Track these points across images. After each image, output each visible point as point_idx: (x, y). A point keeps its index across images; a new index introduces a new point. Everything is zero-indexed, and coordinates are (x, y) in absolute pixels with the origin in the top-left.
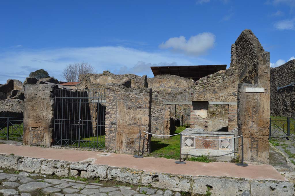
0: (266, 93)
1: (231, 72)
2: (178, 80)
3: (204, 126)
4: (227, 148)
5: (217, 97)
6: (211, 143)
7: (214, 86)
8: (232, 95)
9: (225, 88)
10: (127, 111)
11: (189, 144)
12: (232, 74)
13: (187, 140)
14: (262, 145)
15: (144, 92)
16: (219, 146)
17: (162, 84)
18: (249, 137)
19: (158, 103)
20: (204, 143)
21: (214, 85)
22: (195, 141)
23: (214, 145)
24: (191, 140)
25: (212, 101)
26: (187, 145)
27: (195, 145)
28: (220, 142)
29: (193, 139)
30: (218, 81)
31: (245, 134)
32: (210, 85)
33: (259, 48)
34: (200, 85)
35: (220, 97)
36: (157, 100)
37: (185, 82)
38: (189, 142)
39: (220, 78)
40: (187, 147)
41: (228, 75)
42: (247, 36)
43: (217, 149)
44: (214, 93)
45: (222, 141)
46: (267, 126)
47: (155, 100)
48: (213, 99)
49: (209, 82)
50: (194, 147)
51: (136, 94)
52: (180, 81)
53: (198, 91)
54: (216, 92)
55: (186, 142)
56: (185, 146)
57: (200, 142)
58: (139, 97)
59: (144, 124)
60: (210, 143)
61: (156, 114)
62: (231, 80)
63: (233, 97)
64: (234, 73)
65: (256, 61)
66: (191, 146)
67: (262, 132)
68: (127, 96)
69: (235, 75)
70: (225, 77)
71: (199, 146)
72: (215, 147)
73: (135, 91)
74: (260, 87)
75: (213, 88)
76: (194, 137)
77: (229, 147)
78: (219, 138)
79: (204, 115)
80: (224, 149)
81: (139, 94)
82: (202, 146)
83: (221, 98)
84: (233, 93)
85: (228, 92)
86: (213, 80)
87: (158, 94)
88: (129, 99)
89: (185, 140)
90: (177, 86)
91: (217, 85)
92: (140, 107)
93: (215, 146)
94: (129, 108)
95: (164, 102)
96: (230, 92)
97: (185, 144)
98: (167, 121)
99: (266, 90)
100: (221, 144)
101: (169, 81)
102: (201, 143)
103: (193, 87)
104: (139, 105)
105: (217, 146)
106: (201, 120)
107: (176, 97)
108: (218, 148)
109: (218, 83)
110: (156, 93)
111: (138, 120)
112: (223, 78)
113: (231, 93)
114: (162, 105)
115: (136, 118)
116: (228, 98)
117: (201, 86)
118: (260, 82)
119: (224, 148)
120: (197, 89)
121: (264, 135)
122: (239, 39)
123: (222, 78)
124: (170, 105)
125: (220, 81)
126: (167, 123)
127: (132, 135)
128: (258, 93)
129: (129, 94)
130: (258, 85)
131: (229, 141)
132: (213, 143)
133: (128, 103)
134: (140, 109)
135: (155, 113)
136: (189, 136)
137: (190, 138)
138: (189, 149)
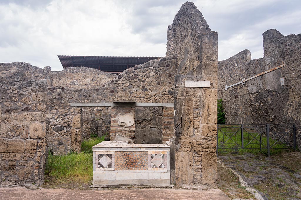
0: (213, 88)
1: (167, 62)
2: (97, 74)
3: (130, 137)
4: (160, 167)
5: (148, 96)
6: (138, 161)
7: (144, 81)
8: (168, 93)
9: (159, 84)
10: (4, 115)
11: (105, 164)
12: (168, 66)
13: (101, 158)
14: (207, 161)
15: (33, 85)
16: (149, 164)
17: (75, 81)
18: (190, 150)
19: (62, 104)
20: (127, 162)
21: (143, 79)
22: (113, 159)
23: (142, 163)
24: (109, 158)
25: (141, 101)
26: (102, 166)
27: (113, 164)
28: (150, 158)
29: (110, 156)
30: (149, 74)
31: (185, 146)
32: (138, 80)
33: (203, 26)
34: (124, 80)
35: (152, 96)
36: (60, 101)
37: (107, 77)
38: (105, 161)
39: (151, 70)
40: (101, 168)
41: (162, 66)
42: (188, 10)
43: (145, 170)
44: (143, 90)
45: (152, 157)
46: (214, 134)
47: (58, 100)
48: (142, 99)
49: (137, 75)
50: (113, 169)
51: (20, 88)
52: (100, 76)
53: (122, 87)
54: (146, 90)
55: (100, 161)
56: (99, 167)
57: (121, 160)
58: (24, 93)
59: (33, 135)
60: (136, 162)
61: (59, 121)
62: (167, 73)
63: (169, 96)
64: (170, 64)
65: (199, 44)
66: (109, 167)
67: (207, 143)
68: (4, 91)
69: (173, 66)
70: (158, 69)
71: (119, 166)
72: (142, 167)
73: (18, 83)
74: (204, 80)
75: (142, 83)
76: (113, 153)
77: (163, 166)
78: (149, 153)
79: (130, 122)
80: (156, 169)
81: (24, 89)
82: (124, 166)
83: (153, 98)
84: (169, 91)
85: (162, 90)
86: (143, 73)
87: (63, 91)
88: (8, 97)
89: (99, 159)
90: (96, 83)
91: (147, 80)
92: (27, 109)
93: (144, 166)
94: (7, 111)
95: (72, 104)
96: (165, 90)
97: (99, 164)
98: (77, 132)
99: (212, 84)
100: (151, 162)
101: (84, 77)
102: (122, 162)
103: (115, 82)
104: (25, 106)
105: (145, 165)
106: (126, 129)
107: (90, 96)
108: (147, 167)
109: (149, 77)
110: (59, 90)
111: (23, 131)
112: (157, 70)
113: (167, 90)
114: (69, 107)
115: (19, 127)
116: (163, 98)
117: (126, 81)
118: (204, 73)
119: (156, 167)
120: (121, 84)
121: (210, 147)
122: (177, 17)
123: (155, 70)
124: (81, 107)
125: (152, 74)
126: (77, 134)
127: (12, 155)
128: (201, 89)
129: (6, 88)
130: (201, 77)
131: (163, 157)
132: (140, 161)
133: (5, 103)
134: (26, 113)
135: (58, 119)
136: (105, 152)
137: (107, 155)
138: (105, 172)
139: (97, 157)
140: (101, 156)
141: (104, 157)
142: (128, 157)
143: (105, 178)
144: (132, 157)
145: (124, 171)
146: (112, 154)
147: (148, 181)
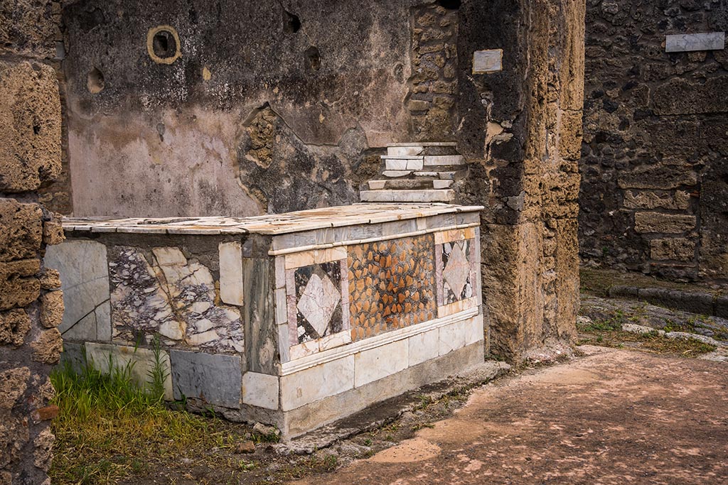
4: (463, 296)
6: (409, 281)
11: (320, 318)
13: (306, 290)
16: (439, 291)
20: (382, 293)
22: (345, 286)
23: (420, 290)
24: (330, 283)
26: (309, 330)
27: (346, 313)
28: (440, 263)
29: (335, 273)
38: (318, 301)
40: (308, 342)
43: (429, 318)
45: (445, 259)
50: (345, 336)
55: (302, 305)
56: (301, 339)
57: (366, 288)
60: (406, 287)
66: (332, 332)
71: (362, 317)
72: (421, 305)
76: (340, 255)
78: (437, 239)
80: (454, 306)
82: (375, 315)
89: (298, 294)
93: (425, 302)
97: (301, 319)
102: (369, 296)
105: (428, 295)
108: (434, 305)
131: (467, 254)
132: (415, 283)
136: (316, 253)
137: (325, 267)
138: (321, 357)
139: (291, 284)
140: (303, 275)
141: (315, 278)
142: (385, 269)
143: (325, 391)
144: (394, 269)
145: (378, 337)
146: (339, 262)
147: (438, 362)
